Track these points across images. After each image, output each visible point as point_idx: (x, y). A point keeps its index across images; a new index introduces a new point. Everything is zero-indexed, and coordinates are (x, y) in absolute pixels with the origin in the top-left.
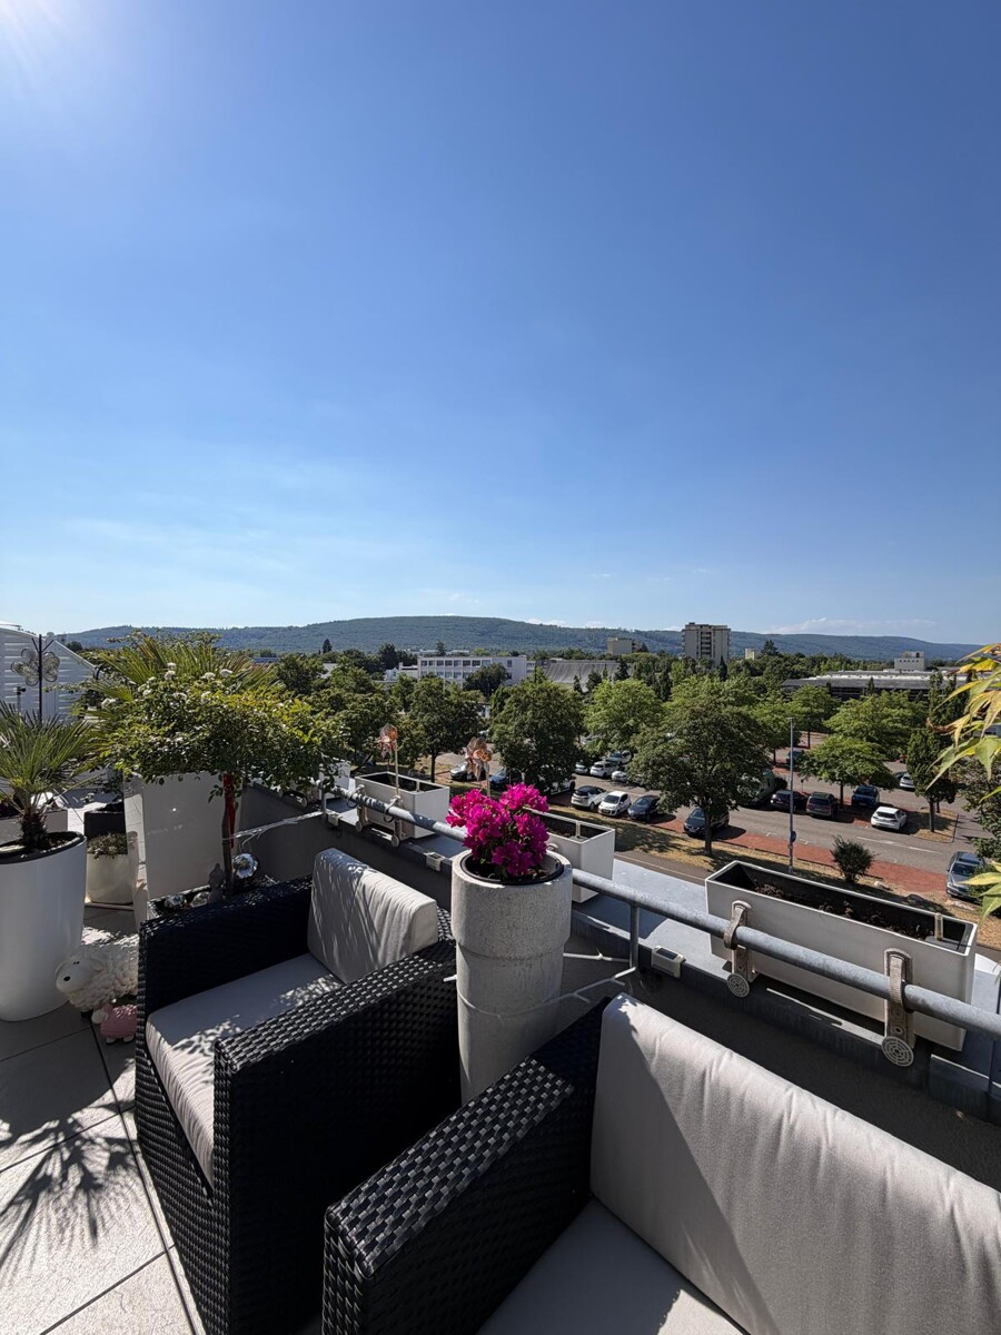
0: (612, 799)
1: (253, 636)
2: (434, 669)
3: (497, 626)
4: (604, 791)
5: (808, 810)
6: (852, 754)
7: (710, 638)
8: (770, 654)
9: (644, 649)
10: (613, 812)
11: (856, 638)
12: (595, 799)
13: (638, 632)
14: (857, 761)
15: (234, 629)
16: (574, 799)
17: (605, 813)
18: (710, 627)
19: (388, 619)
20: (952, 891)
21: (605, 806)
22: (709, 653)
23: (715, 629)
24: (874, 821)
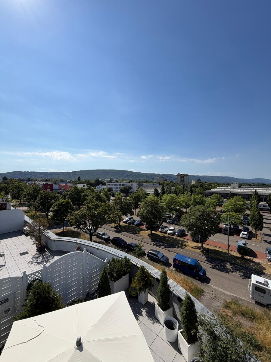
0: (171, 230)
1: (57, 174)
2: (111, 186)
3: (125, 172)
4: (168, 227)
5: (223, 232)
6: (233, 217)
7: (184, 178)
8: (199, 182)
9: (166, 180)
10: (172, 234)
11: (218, 177)
12: (166, 230)
13: (163, 175)
14: (235, 219)
15: (51, 172)
16: (160, 230)
17: (169, 234)
18: (184, 175)
19: (95, 170)
20: (268, 259)
21: (169, 232)
22: (183, 182)
23: (185, 175)
24: (241, 236)
